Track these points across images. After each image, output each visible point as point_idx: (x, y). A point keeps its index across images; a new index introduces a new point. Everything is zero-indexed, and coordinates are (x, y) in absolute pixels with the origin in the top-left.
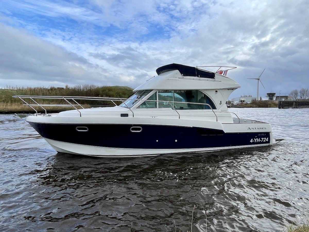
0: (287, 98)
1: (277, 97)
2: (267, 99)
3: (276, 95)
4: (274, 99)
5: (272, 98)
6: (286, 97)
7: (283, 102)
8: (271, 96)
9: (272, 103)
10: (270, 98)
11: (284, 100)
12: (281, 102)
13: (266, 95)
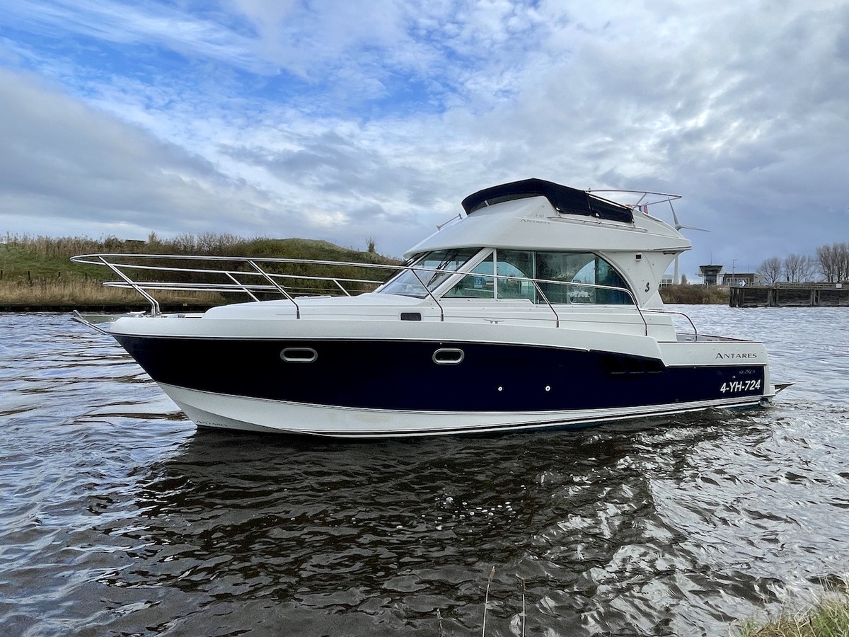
0: (752, 280)
1: (726, 276)
2: (700, 281)
3: (723, 271)
4: (719, 280)
5: (712, 278)
6: (750, 277)
7: (741, 289)
8: (710, 273)
9: (714, 293)
10: (709, 278)
11: (744, 283)
12: (736, 289)
13: (699, 271)
